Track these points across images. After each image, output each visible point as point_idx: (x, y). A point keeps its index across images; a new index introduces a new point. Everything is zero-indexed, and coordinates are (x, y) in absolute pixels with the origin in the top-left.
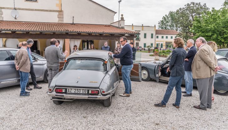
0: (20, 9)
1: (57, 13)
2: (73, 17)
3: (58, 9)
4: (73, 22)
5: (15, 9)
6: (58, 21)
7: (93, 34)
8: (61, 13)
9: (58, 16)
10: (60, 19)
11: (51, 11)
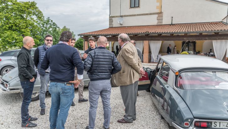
0: (125, 16)
1: (157, 16)
2: (172, 17)
3: (158, 11)
4: (172, 23)
5: (122, 16)
6: (157, 23)
7: (174, 35)
8: (161, 15)
9: (157, 18)
10: (159, 21)
11: (151, 14)
